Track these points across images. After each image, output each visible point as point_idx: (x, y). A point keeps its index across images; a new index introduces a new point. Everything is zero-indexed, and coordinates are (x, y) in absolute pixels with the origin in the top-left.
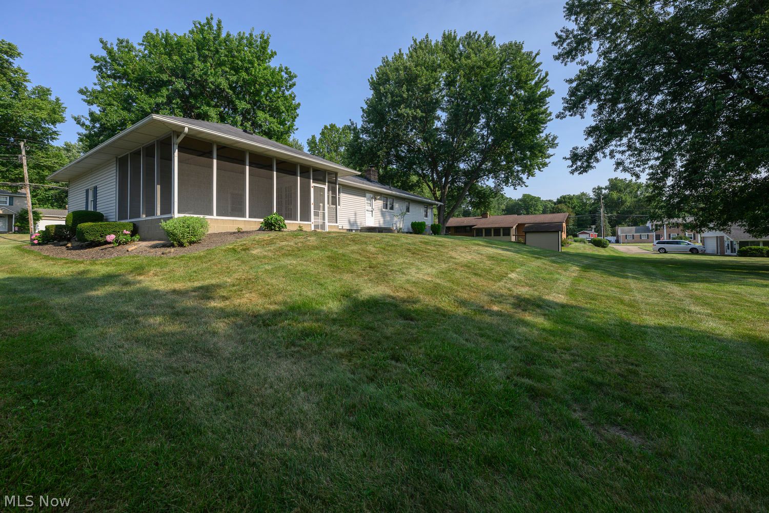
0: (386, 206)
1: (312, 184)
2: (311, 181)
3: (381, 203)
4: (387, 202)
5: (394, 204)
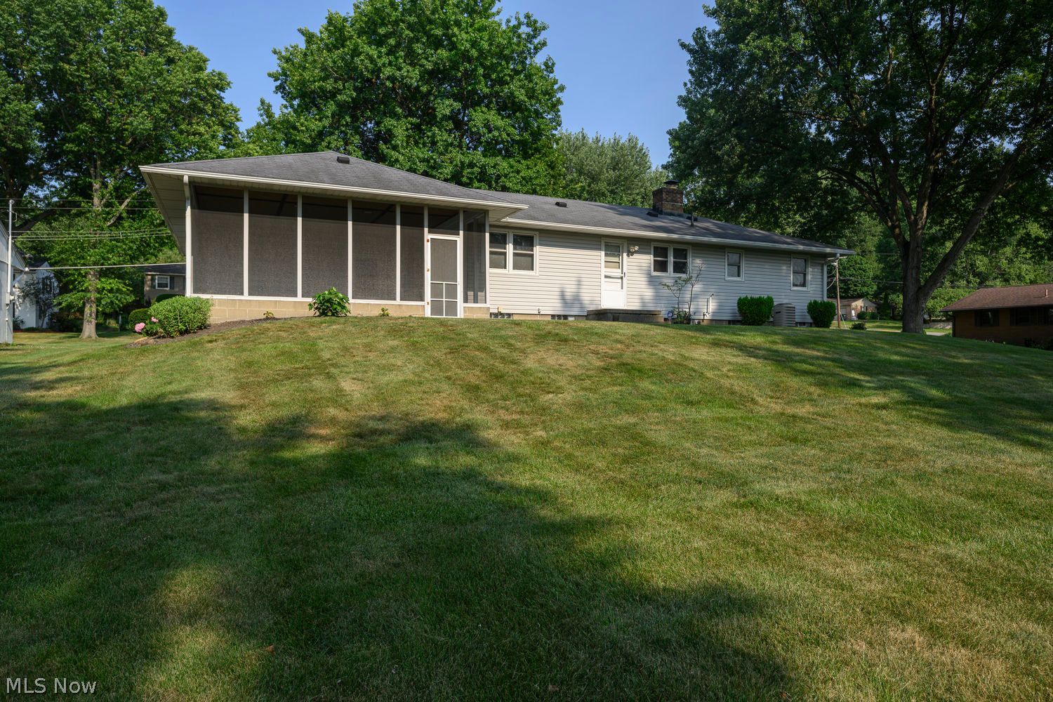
0: (661, 266)
1: (428, 236)
2: (426, 230)
3: (647, 260)
4: (667, 257)
5: (689, 260)
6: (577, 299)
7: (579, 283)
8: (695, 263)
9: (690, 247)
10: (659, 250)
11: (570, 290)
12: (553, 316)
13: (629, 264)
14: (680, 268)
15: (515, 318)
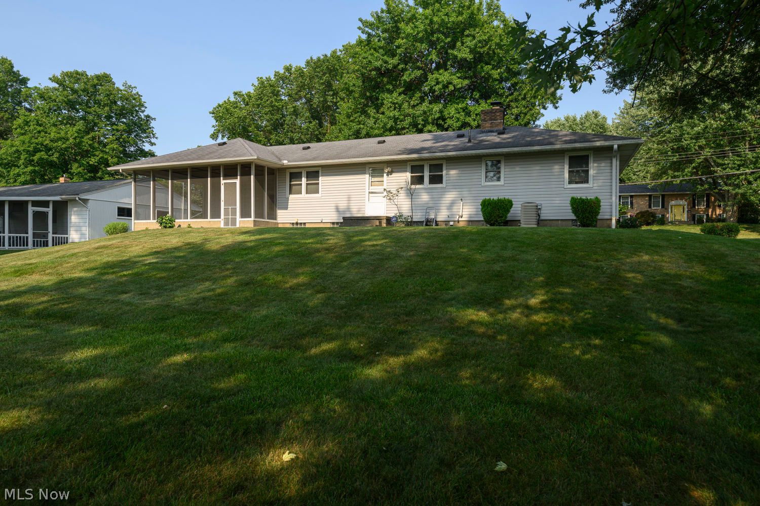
1: (223, 182)
2: (222, 178)
3: (405, 177)
4: (423, 173)
5: (444, 173)
6: (348, 209)
7: (349, 199)
8: (451, 174)
9: (445, 161)
10: (416, 167)
11: (343, 205)
12: (333, 223)
13: (388, 181)
14: (436, 179)
15: (307, 226)
